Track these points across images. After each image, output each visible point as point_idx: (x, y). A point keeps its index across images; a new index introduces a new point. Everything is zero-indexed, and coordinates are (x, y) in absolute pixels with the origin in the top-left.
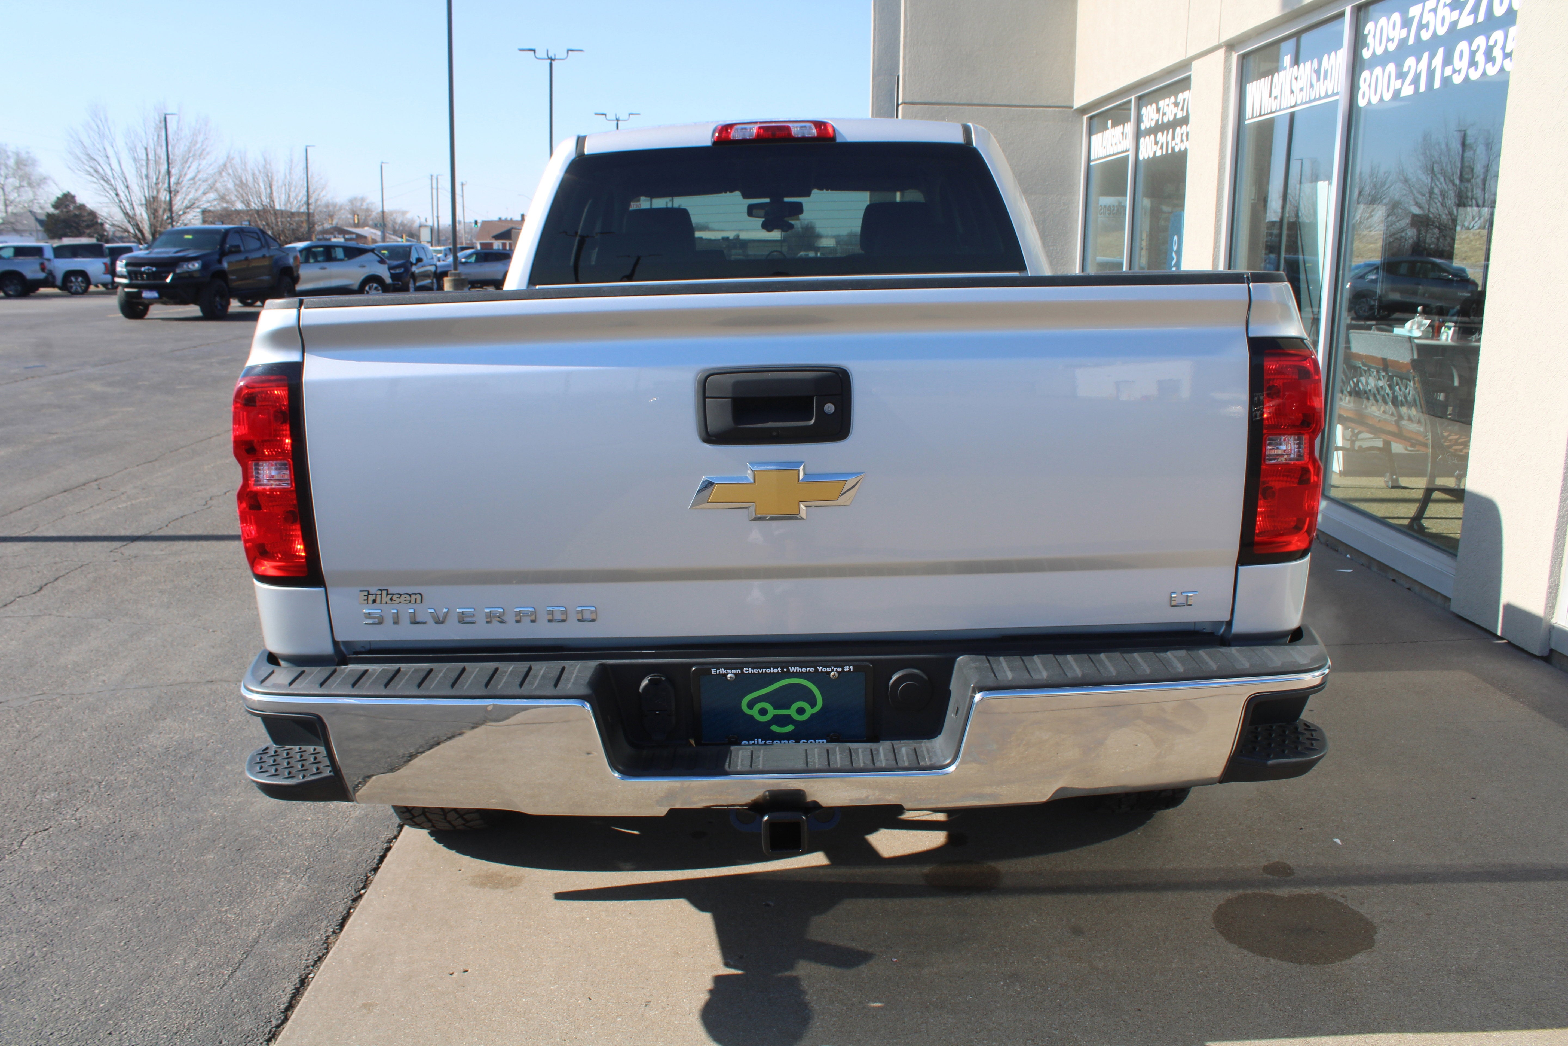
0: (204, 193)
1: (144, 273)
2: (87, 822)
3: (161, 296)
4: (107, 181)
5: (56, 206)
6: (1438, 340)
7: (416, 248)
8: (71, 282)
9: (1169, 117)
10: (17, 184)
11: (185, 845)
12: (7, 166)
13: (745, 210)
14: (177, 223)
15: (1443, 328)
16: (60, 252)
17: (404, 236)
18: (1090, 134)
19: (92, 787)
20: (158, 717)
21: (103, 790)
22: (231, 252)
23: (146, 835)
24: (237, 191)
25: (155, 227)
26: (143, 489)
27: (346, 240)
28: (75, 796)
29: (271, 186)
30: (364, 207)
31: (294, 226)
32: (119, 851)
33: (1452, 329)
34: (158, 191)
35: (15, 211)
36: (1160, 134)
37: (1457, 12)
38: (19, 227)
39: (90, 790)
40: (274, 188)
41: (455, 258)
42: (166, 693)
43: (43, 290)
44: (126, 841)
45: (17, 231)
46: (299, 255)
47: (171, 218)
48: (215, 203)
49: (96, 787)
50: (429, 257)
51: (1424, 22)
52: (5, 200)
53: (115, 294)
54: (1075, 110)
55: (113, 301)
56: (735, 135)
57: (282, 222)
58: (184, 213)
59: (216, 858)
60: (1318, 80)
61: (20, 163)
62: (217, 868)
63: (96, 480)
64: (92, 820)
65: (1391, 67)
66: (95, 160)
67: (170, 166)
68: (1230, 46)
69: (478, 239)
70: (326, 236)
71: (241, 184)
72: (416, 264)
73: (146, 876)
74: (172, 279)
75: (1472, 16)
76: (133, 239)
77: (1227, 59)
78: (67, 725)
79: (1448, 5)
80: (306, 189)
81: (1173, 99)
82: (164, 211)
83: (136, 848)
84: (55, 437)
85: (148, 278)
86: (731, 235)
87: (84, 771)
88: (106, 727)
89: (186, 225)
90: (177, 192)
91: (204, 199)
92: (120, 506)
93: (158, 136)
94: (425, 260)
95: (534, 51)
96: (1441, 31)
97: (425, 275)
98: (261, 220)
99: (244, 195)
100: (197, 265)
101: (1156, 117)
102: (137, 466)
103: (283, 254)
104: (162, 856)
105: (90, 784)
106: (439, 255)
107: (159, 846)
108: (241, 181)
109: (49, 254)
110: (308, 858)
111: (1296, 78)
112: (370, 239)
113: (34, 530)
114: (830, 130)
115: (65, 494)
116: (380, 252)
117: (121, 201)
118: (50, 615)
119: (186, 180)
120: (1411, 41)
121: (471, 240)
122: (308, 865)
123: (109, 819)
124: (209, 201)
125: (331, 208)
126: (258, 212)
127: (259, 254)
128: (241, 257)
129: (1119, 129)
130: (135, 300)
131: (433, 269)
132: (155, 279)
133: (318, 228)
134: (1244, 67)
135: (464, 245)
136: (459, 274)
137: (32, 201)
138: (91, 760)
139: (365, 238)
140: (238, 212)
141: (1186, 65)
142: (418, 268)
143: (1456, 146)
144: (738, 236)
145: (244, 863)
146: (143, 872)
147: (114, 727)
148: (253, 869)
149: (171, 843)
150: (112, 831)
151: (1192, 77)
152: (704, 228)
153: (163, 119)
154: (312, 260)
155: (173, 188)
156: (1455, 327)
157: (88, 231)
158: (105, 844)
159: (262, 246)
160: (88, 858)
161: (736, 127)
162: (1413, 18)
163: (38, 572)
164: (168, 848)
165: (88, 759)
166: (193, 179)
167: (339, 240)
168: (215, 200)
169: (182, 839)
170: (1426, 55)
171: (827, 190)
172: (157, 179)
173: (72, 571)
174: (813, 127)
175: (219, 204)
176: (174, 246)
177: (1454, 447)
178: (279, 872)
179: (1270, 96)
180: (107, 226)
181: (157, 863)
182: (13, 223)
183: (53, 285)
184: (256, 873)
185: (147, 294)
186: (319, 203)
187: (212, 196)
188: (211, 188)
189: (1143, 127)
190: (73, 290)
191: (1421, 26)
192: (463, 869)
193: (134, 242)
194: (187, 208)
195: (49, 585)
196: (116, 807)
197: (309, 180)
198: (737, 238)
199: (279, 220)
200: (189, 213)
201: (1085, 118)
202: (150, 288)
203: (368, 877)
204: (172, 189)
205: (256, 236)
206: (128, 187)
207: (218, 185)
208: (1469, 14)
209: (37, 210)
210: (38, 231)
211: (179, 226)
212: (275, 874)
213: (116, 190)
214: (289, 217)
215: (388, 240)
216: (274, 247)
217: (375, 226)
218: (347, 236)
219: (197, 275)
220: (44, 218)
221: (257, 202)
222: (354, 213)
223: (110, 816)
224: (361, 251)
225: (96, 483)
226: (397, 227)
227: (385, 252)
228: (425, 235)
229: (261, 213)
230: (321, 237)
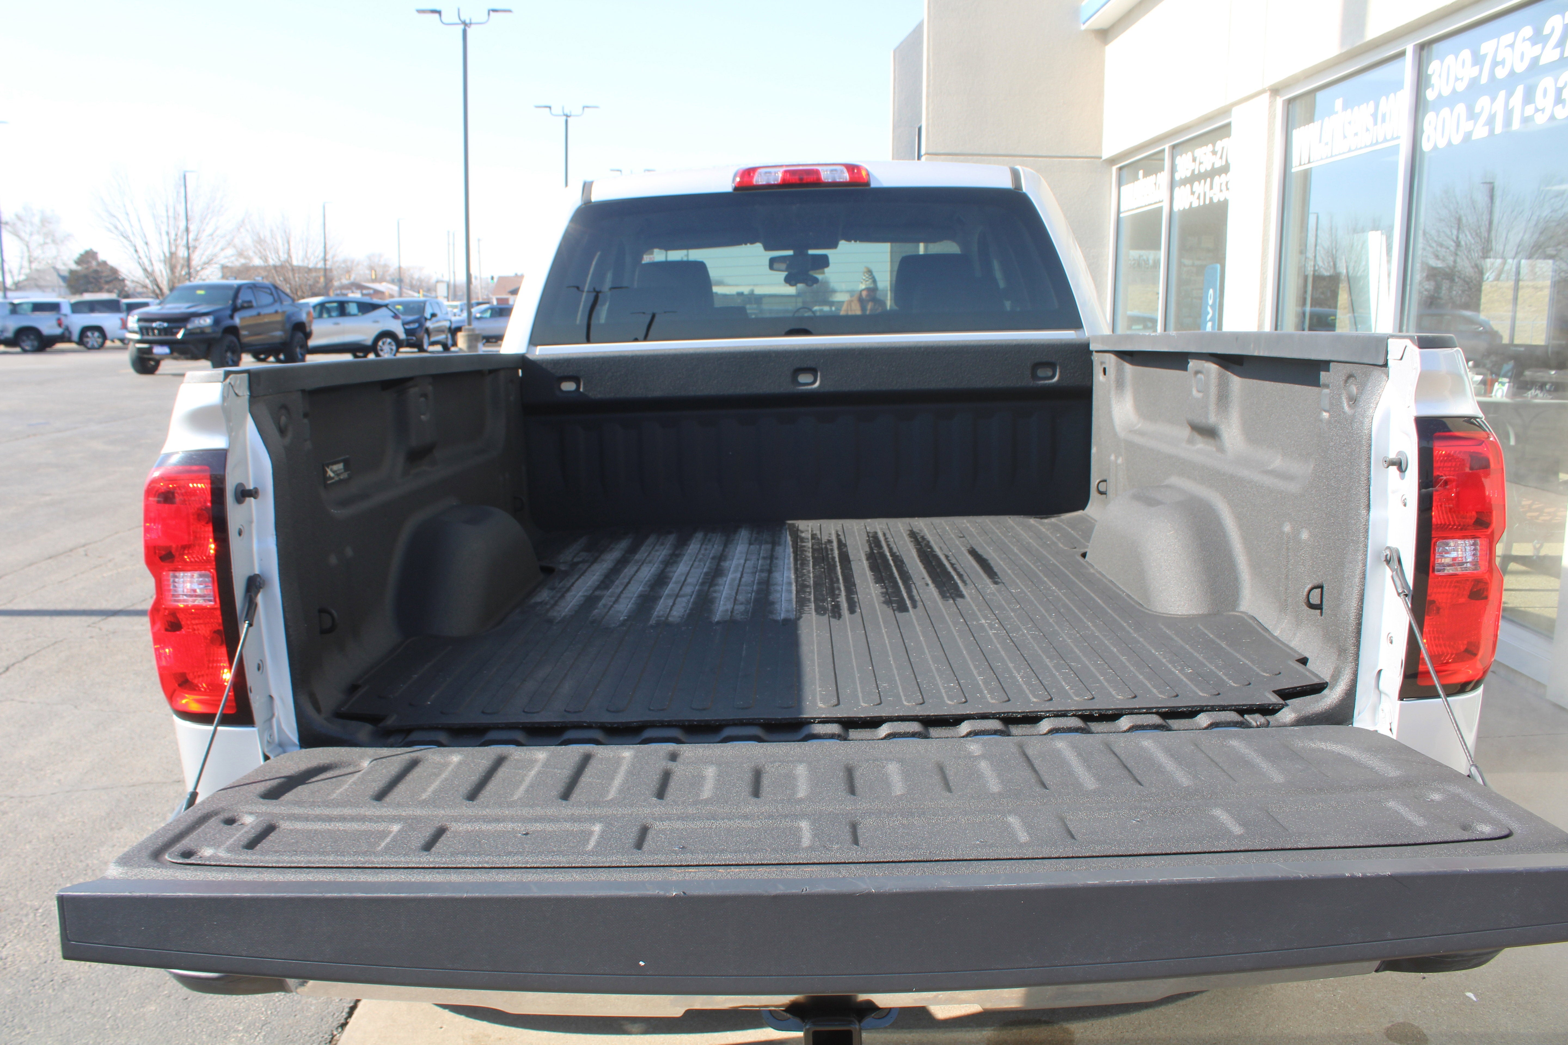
0: (222, 249)
1: (156, 328)
2: (13, 962)
3: (172, 352)
4: (127, 238)
5: (79, 262)
6: (1491, 397)
7: (431, 304)
8: (87, 337)
9: (1206, 167)
10: (41, 241)
11: (124, 993)
12: (32, 224)
13: (767, 262)
14: (195, 278)
15: (1497, 383)
16: (77, 308)
17: (421, 292)
18: (1119, 185)
19: (27, 915)
20: (114, 825)
21: (39, 919)
22: (243, 308)
23: (80, 979)
24: (255, 247)
25: (174, 283)
26: (132, 556)
27: (363, 295)
28: (5, 927)
29: (288, 243)
30: (382, 262)
31: (311, 282)
32: (45, 1001)
33: (1507, 385)
34: (177, 247)
35: (39, 268)
36: (1196, 183)
37: (1540, 46)
38: (42, 283)
39: (24, 919)
40: (292, 244)
41: (469, 313)
42: (126, 796)
43: (59, 346)
44: (56, 987)
45: (40, 287)
46: (312, 310)
47: (189, 274)
48: (233, 259)
49: (31, 916)
50: (444, 312)
51: (1499, 59)
52: (30, 257)
53: (126, 349)
54: (1104, 160)
55: (125, 358)
56: (759, 179)
57: (299, 278)
58: (202, 269)
59: (158, 1010)
60: (1375, 123)
61: (44, 221)
62: (157, 1024)
63: (84, 546)
64: (19, 959)
65: (1461, 108)
66: (114, 216)
67: (189, 222)
68: (1275, 91)
69: (494, 294)
70: (345, 292)
71: (260, 241)
72: (430, 319)
73: (72, 1035)
74: (184, 335)
75: (1559, 49)
76: (151, 295)
77: (1272, 104)
78: (10, 835)
79: (1528, 39)
80: (323, 245)
81: (1210, 146)
82: (183, 267)
83: (66, 996)
84: (48, 498)
85: (160, 334)
86: (746, 290)
87: (20, 895)
88: (54, 838)
89: (204, 280)
90: (195, 248)
91: (222, 254)
92: (105, 575)
93: (178, 193)
94: (440, 315)
95: (550, 108)
96: (1520, 68)
97: (440, 331)
98: (278, 276)
99: (262, 251)
100: (208, 321)
101: (1192, 166)
102: (129, 530)
103: (296, 310)
104: (95, 1007)
105: (25, 912)
106: (455, 310)
107: (94, 994)
108: (259, 237)
109: (66, 309)
110: (266, 1010)
111: (1350, 123)
112: (387, 294)
113: (10, 601)
114: (864, 173)
115: (50, 561)
116: (394, 307)
117: (140, 258)
118: (13, 700)
119: (204, 237)
120: (1484, 80)
121: (487, 295)
122: (265, 1020)
123: (40, 957)
124: (229, 258)
125: (349, 264)
126: (275, 267)
127: (271, 310)
128: (253, 312)
129: (1152, 178)
130: (146, 356)
131: (447, 324)
132: (166, 334)
133: (336, 283)
134: (1290, 113)
135: (480, 300)
136: (473, 330)
137: (55, 258)
138: (31, 880)
139: (382, 293)
140: (256, 268)
141: (1225, 111)
142: (433, 323)
143: (1481, 198)
144: (752, 291)
145: (190, 1017)
146: (69, 1030)
147: (63, 838)
148: (200, 1025)
149: (108, 990)
150: (41, 974)
151: (1232, 124)
152: (720, 283)
153: (182, 176)
154: (325, 315)
155: (191, 243)
156: (1509, 382)
157: (107, 287)
158: (30, 991)
159: (275, 301)
160: (8, 1011)
161: (759, 170)
162: (1485, 56)
163: (8, 650)
164: (104, 997)
165: (27, 879)
166: (211, 235)
167: (356, 295)
168: (233, 256)
169: (121, 984)
170: (1502, 94)
171: (856, 241)
172: (176, 235)
173: (44, 648)
174: (845, 170)
175: (237, 260)
176: (187, 301)
177: (1529, 514)
178: (229, 1030)
179: (1320, 142)
180: (127, 282)
181: (88, 1016)
182: (36, 279)
183: (69, 340)
184: (202, 1031)
185: (158, 350)
186: (336, 259)
187: (230, 251)
188: (229, 244)
189: (1177, 177)
190: (90, 345)
191: (1495, 64)
192: (445, 1027)
193: (152, 298)
194: (205, 263)
195: (17, 665)
196: (50, 941)
197: (327, 235)
198: (752, 294)
199: (297, 275)
200: (206, 269)
201: (1114, 169)
202: (162, 343)
203: (333, 1036)
204: (190, 245)
205: (269, 291)
206: (147, 243)
207: (237, 241)
208: (1556, 47)
209: (60, 266)
210: (60, 287)
211: (196, 281)
212: (225, 1032)
213: (135, 246)
214: (306, 272)
215: (404, 295)
216: (287, 302)
217: (393, 282)
218: (365, 292)
219: (208, 330)
220: (66, 274)
221: (274, 257)
222: (371, 268)
223: (42, 954)
224: (375, 307)
225: (84, 549)
226: (414, 282)
227: (400, 307)
228: (442, 290)
229: (279, 269)
230: (338, 292)
